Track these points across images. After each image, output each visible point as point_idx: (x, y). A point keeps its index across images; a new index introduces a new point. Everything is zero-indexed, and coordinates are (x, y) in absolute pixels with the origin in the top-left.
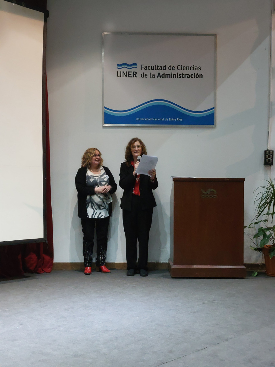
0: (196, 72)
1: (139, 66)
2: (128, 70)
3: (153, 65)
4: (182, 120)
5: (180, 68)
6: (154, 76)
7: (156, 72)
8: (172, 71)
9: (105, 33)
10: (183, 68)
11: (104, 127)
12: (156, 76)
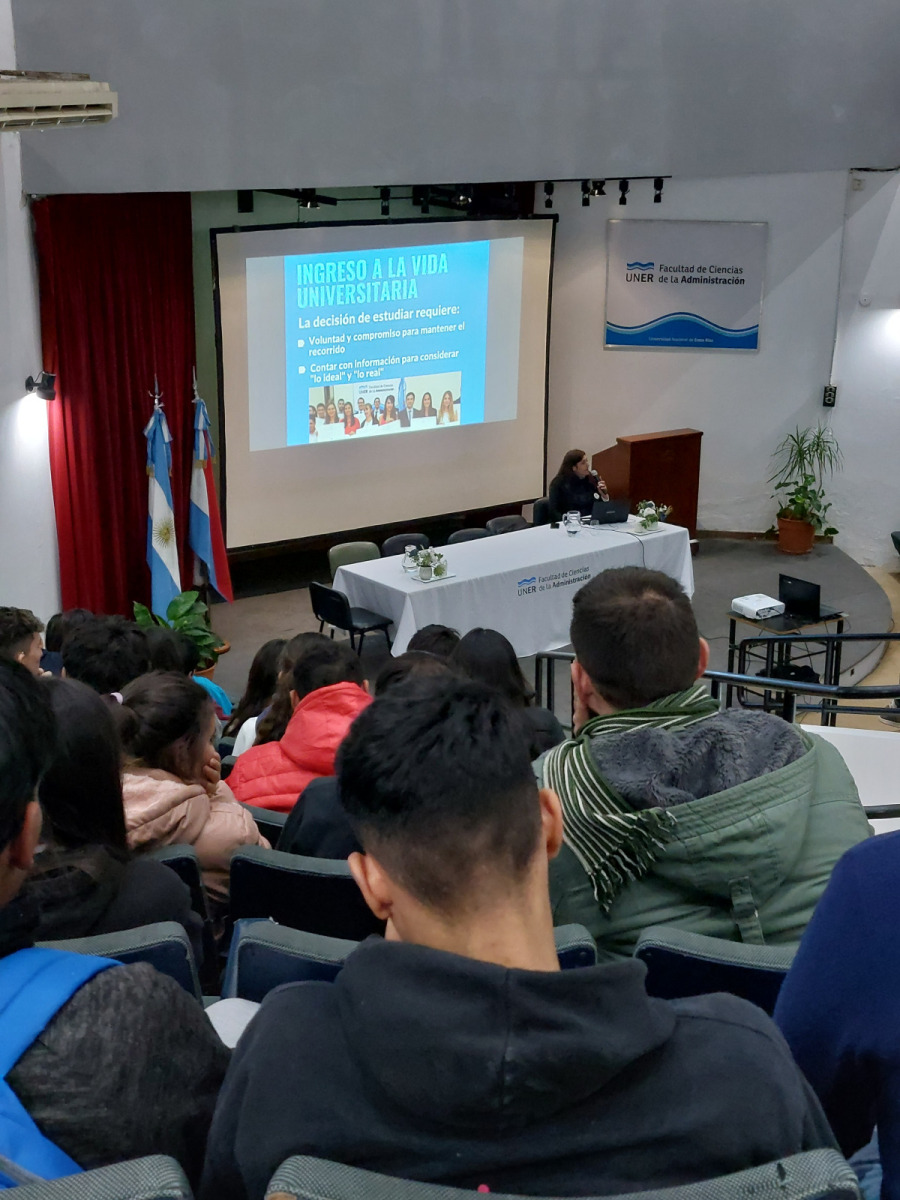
0: (736, 276)
1: (657, 267)
2: (641, 272)
3: (676, 265)
4: (711, 341)
5: (713, 270)
6: (676, 280)
7: (680, 276)
8: (702, 274)
9: (614, 221)
10: (718, 270)
11: (606, 349)
12: (680, 280)
